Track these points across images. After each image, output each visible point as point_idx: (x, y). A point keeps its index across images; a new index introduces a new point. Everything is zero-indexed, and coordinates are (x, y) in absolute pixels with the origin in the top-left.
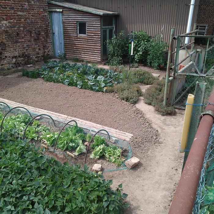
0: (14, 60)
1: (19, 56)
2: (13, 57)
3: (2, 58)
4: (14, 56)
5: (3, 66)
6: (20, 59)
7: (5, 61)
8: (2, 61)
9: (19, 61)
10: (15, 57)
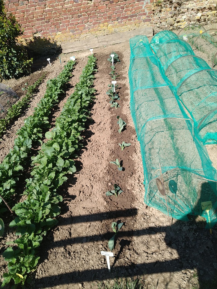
0: (199, 14)
1: (210, 9)
2: (198, 10)
3: (181, 12)
4: (201, 8)
5: (179, 24)
6: (210, 13)
7: (184, 17)
8: (180, 16)
9: (208, 16)
10: (203, 10)
